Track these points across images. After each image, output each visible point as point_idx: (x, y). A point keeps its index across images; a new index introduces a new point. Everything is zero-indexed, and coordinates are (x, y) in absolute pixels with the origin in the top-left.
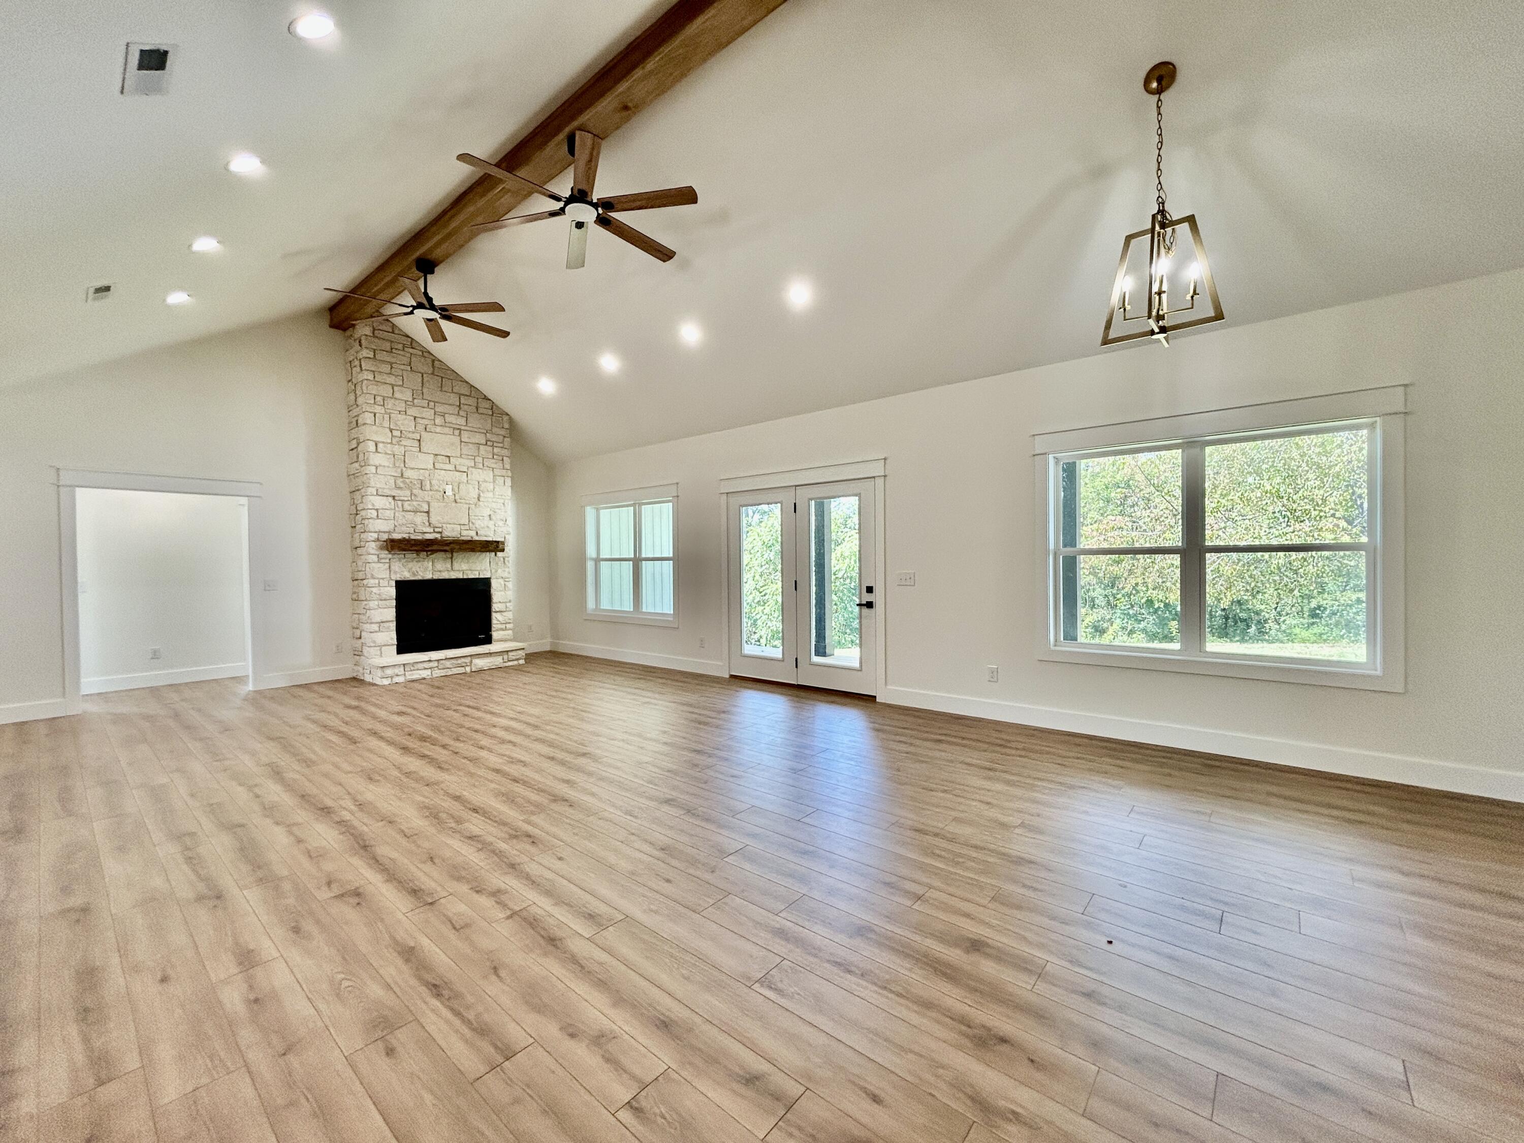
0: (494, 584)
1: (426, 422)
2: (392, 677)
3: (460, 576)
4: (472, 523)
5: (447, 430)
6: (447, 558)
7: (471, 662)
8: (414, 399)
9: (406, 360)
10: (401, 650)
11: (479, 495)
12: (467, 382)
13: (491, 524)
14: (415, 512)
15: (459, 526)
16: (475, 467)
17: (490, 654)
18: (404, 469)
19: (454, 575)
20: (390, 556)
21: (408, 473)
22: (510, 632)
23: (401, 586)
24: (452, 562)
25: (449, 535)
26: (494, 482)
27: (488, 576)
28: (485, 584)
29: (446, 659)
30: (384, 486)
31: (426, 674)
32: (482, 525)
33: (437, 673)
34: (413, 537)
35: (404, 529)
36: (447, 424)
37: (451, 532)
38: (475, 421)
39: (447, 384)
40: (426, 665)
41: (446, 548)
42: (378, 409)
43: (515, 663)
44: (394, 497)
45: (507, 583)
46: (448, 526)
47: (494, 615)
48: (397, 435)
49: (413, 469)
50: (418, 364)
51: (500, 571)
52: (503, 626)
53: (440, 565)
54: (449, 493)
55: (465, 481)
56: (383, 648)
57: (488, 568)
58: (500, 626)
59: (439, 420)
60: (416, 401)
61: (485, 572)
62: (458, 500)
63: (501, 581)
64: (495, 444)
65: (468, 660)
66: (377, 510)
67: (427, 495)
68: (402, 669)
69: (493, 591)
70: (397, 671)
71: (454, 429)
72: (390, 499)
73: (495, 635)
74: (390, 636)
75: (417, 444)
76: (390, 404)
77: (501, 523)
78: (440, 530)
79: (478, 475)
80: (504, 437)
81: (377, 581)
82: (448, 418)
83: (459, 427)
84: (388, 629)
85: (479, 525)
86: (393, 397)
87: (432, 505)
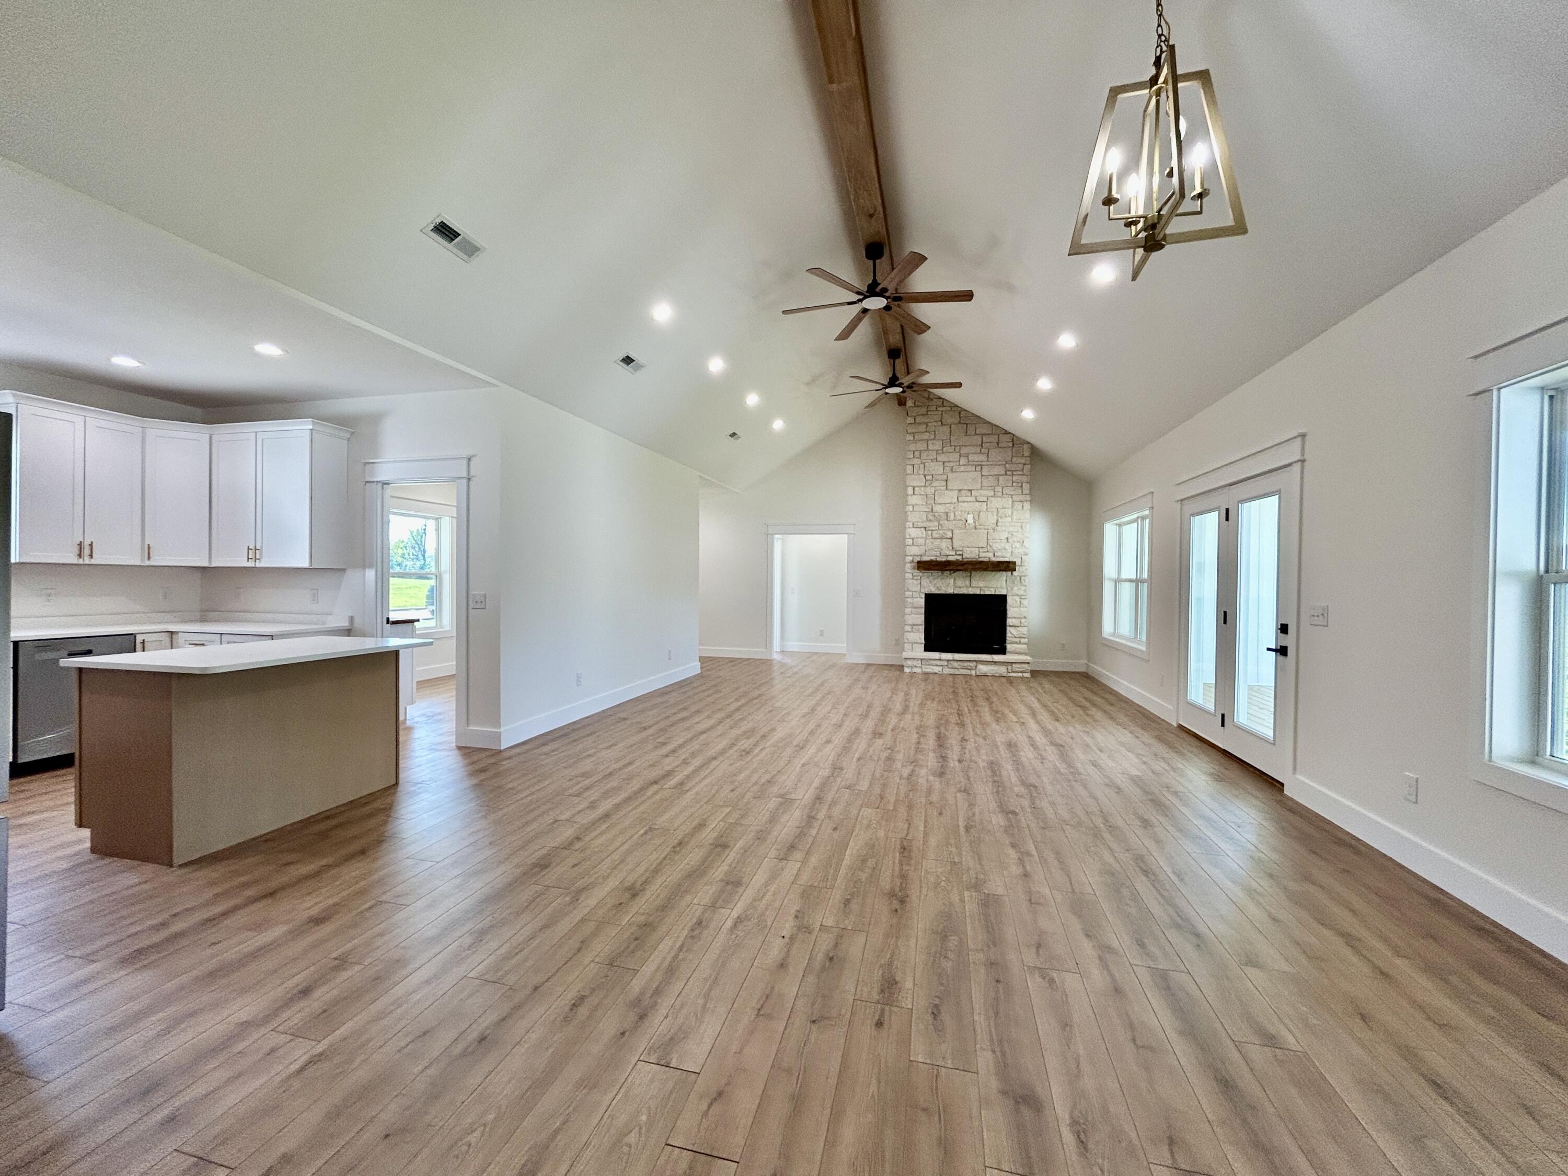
0: (1009, 601)
1: (952, 464)
3: (978, 592)
4: (991, 546)
5: (970, 468)
6: (967, 576)
7: (976, 666)
8: (943, 447)
9: (937, 418)
10: (928, 648)
11: (997, 520)
12: (989, 423)
13: (1008, 546)
14: (942, 538)
15: (978, 549)
16: (994, 496)
17: (995, 663)
18: (934, 505)
19: (971, 591)
20: (921, 574)
21: (937, 508)
22: (1025, 646)
23: (929, 598)
24: (971, 580)
25: (969, 556)
26: (1012, 507)
27: (1004, 592)
28: (1003, 598)
29: (954, 660)
30: (918, 520)
31: (937, 669)
32: (999, 547)
33: (947, 671)
34: (939, 559)
35: (932, 552)
36: (970, 463)
37: (970, 554)
38: (995, 455)
39: (971, 429)
40: (938, 663)
41: (967, 568)
42: (916, 461)
43: (1020, 675)
44: (925, 528)
45: (1022, 601)
46: (968, 549)
47: (1008, 628)
48: (929, 479)
49: (940, 504)
50: (948, 419)
51: (1015, 588)
52: (1018, 640)
53: (960, 582)
54: (970, 521)
55: (985, 509)
56: (914, 645)
57: (1004, 585)
58: (1015, 640)
59: (963, 461)
60: (945, 449)
61: (1000, 590)
62: (977, 527)
63: (1018, 599)
64: (1015, 473)
65: (973, 664)
66: (913, 539)
67: (950, 525)
68: (919, 662)
69: (1008, 607)
70: (915, 663)
71: (976, 466)
72: (923, 530)
73: (1009, 647)
74: (920, 636)
75: (944, 483)
76: (924, 455)
77: (1018, 545)
78: (961, 553)
79: (996, 503)
80: (1025, 464)
81: (911, 593)
82: (971, 457)
83: (980, 463)
84: (918, 631)
85: (996, 547)
86: (928, 450)
87: (954, 532)
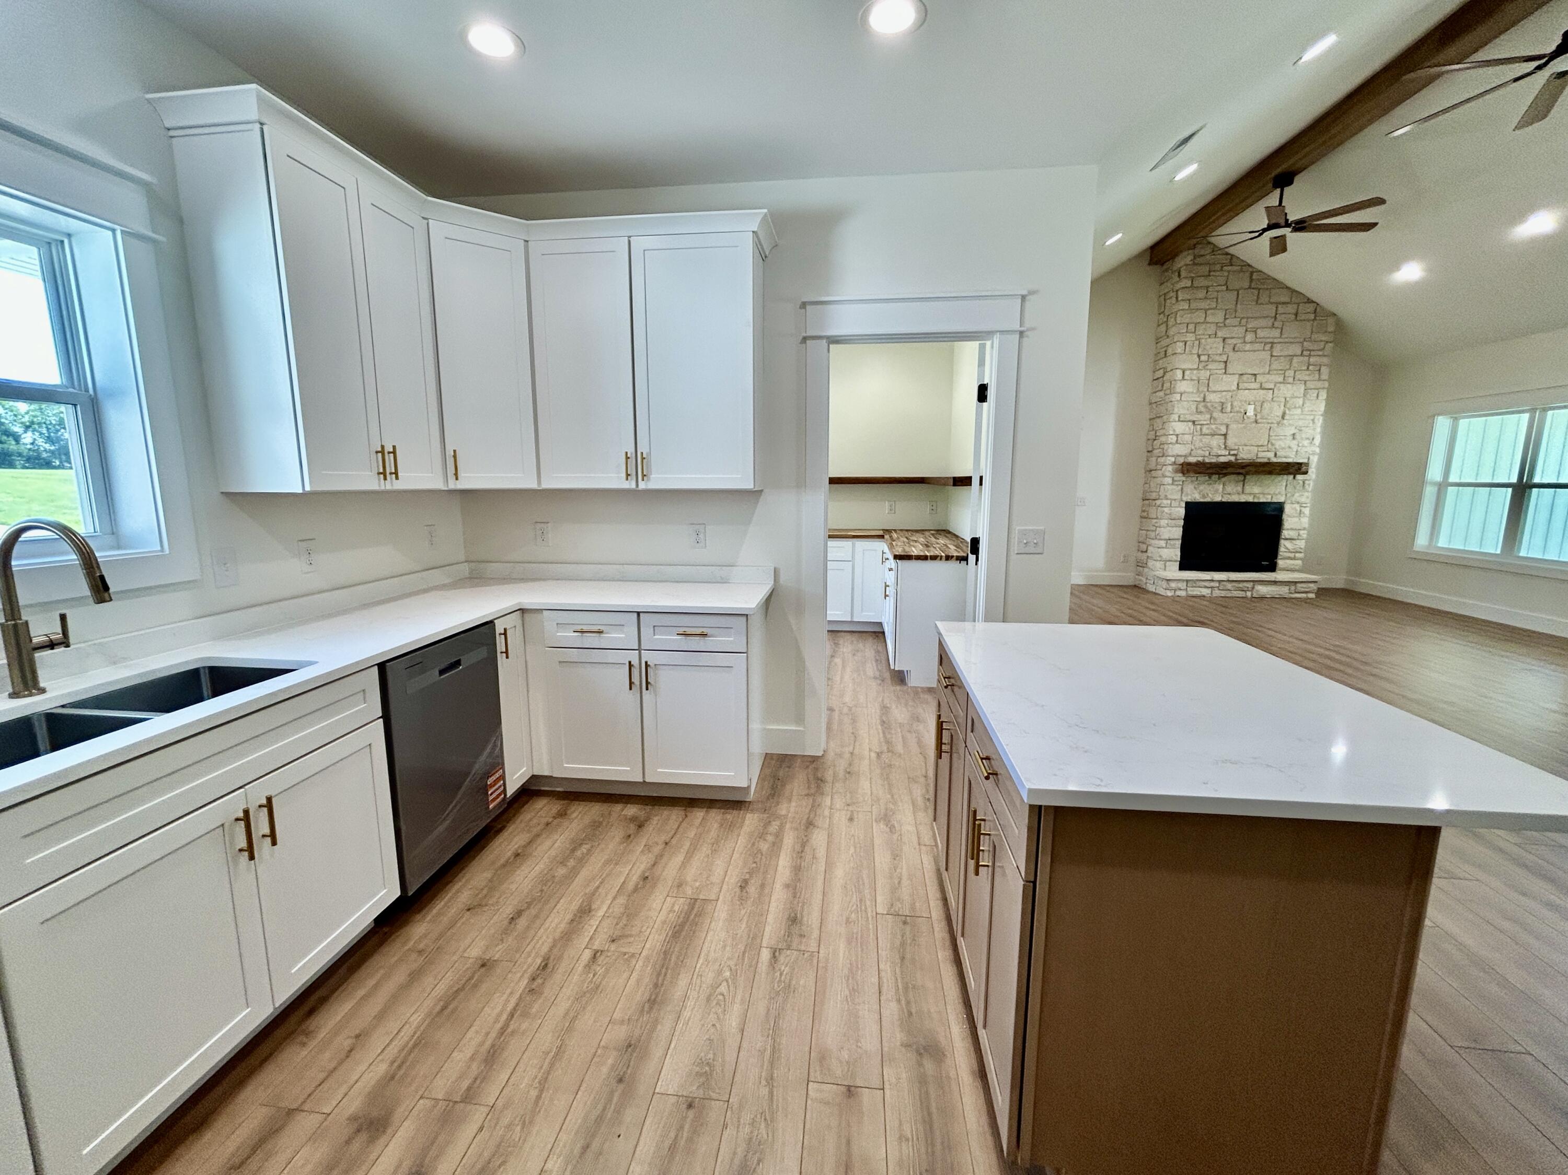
0: (1288, 509)
1: (1233, 341)
2: (1175, 590)
3: (1250, 499)
4: (1273, 445)
5: (1257, 346)
6: (1240, 481)
7: (1253, 588)
8: (1225, 319)
9: (1222, 280)
10: (1183, 567)
11: (1284, 413)
12: (1287, 288)
13: (1293, 444)
14: (1213, 435)
15: (1256, 448)
16: (1283, 382)
17: (1275, 583)
18: (1207, 393)
19: (1243, 498)
20: (1184, 479)
21: (1211, 397)
22: (1299, 562)
23: (1190, 507)
24: (1244, 485)
25: (1245, 457)
26: (1304, 395)
27: (1282, 500)
28: (1279, 508)
29: (1228, 581)
30: (1186, 412)
31: (1206, 592)
32: (1283, 446)
33: (1217, 593)
34: (1207, 460)
35: (1200, 452)
36: (1257, 340)
37: (1247, 454)
38: (1292, 331)
39: (1264, 296)
40: (1207, 584)
41: (1241, 471)
42: (1190, 337)
43: (1304, 595)
44: (1194, 422)
45: (1303, 509)
46: (1245, 448)
47: (1282, 542)
48: (1204, 360)
49: (1214, 392)
50: (1235, 283)
51: (1297, 495)
52: (1292, 555)
53: (1230, 488)
54: (1251, 413)
55: (1270, 399)
56: (1168, 563)
57: (1283, 492)
58: (1288, 555)
59: (1250, 337)
60: (1228, 321)
61: (1279, 496)
62: (1260, 421)
63: (1297, 507)
64: (1312, 353)
65: (1250, 585)
66: (1177, 435)
67: (1224, 418)
68: (1185, 584)
69: (1284, 517)
70: (1179, 585)
71: (1265, 343)
72: (1190, 424)
73: (1281, 563)
74: (1175, 553)
75: (1222, 365)
76: (1200, 330)
77: (1306, 443)
78: (1235, 452)
79: (1286, 391)
80: (1327, 342)
81: (1169, 502)
82: (1261, 333)
83: (1271, 340)
84: (1173, 547)
85: (1280, 445)
86: (1205, 322)
87: (1230, 427)
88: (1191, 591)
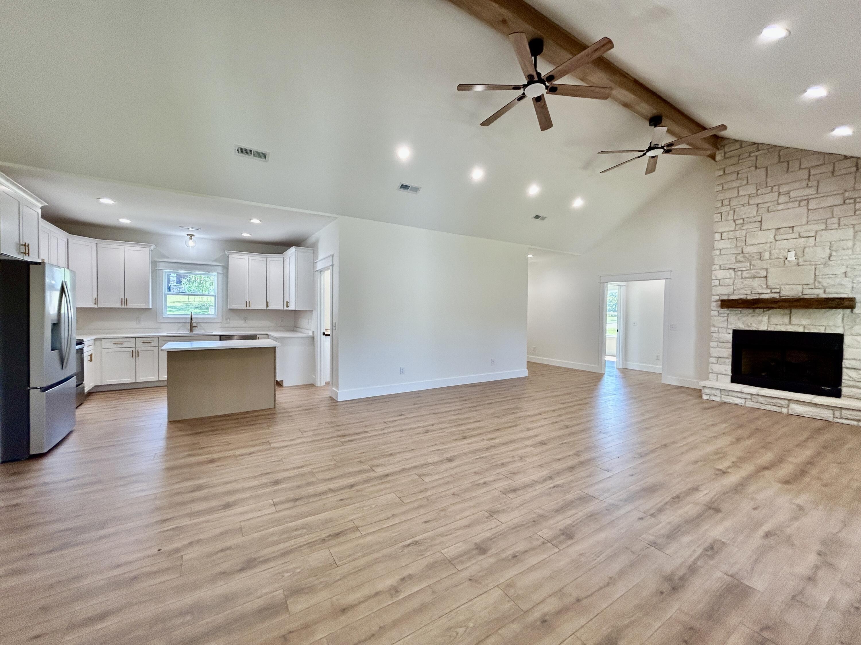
0: (847, 341)
1: (769, 205)
2: (710, 395)
3: (801, 330)
4: (819, 282)
5: (790, 205)
6: (786, 314)
7: (788, 406)
8: (757, 190)
9: (751, 163)
10: (735, 379)
11: (830, 255)
13: (846, 282)
14: (754, 277)
15: (801, 286)
16: (826, 229)
18: (744, 247)
19: (790, 329)
20: (728, 312)
21: (747, 249)
23: (737, 334)
24: (790, 318)
25: (788, 294)
26: (854, 237)
27: (839, 331)
28: (840, 338)
30: (727, 262)
31: (737, 401)
33: (749, 404)
34: (749, 297)
35: (742, 292)
36: (792, 200)
37: (790, 292)
38: (830, 186)
39: (794, 165)
40: (743, 395)
41: (786, 305)
42: (725, 209)
43: (853, 423)
44: (734, 269)
46: (787, 287)
47: (845, 371)
48: (740, 223)
49: (753, 245)
50: (761, 161)
51: (856, 328)
52: (857, 384)
53: (776, 320)
54: (791, 258)
55: (812, 245)
56: (719, 376)
57: (839, 324)
58: (852, 383)
59: (783, 199)
60: (759, 191)
61: (834, 328)
62: (801, 264)
63: (859, 338)
65: (785, 402)
66: (720, 280)
67: (765, 264)
68: (722, 392)
69: (845, 348)
70: (713, 392)
71: (800, 201)
72: (732, 271)
73: (845, 390)
74: (728, 369)
75: (758, 225)
76: (734, 203)
78: (778, 291)
79: (827, 236)
81: (716, 329)
82: (792, 194)
83: (806, 198)
84: (724, 363)
85: (829, 283)
86: (738, 196)
87: (769, 270)
88: (724, 398)
